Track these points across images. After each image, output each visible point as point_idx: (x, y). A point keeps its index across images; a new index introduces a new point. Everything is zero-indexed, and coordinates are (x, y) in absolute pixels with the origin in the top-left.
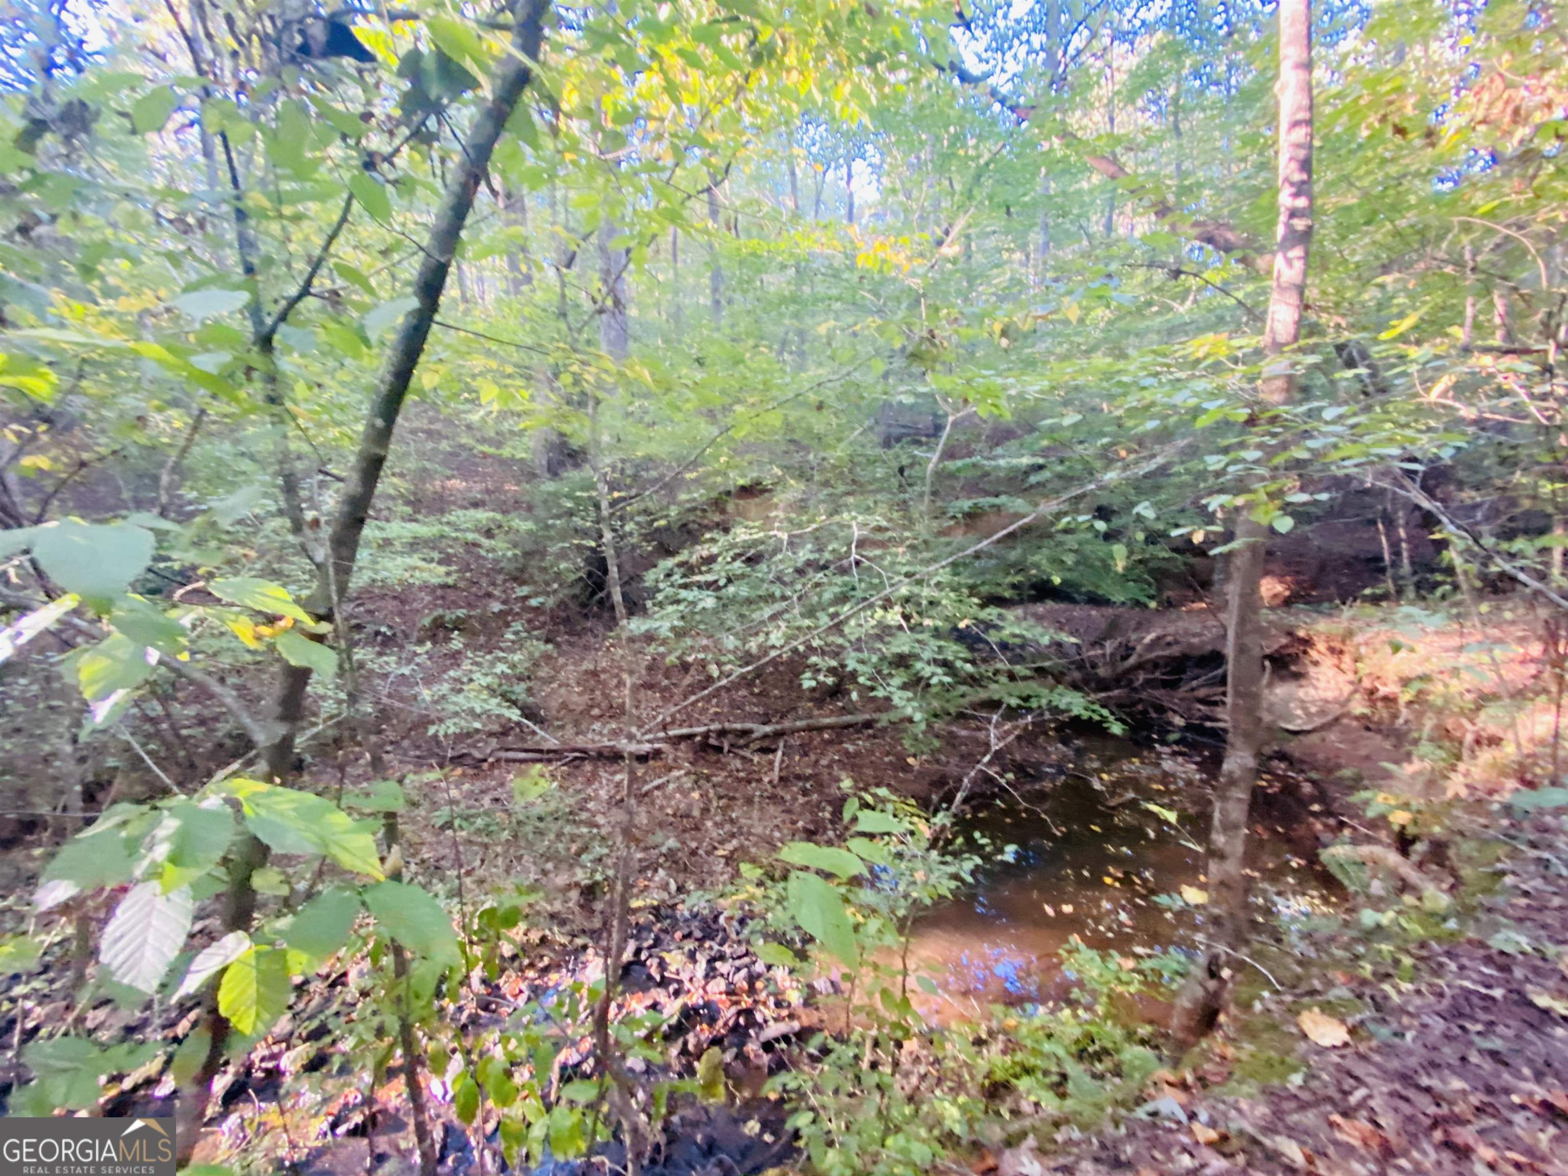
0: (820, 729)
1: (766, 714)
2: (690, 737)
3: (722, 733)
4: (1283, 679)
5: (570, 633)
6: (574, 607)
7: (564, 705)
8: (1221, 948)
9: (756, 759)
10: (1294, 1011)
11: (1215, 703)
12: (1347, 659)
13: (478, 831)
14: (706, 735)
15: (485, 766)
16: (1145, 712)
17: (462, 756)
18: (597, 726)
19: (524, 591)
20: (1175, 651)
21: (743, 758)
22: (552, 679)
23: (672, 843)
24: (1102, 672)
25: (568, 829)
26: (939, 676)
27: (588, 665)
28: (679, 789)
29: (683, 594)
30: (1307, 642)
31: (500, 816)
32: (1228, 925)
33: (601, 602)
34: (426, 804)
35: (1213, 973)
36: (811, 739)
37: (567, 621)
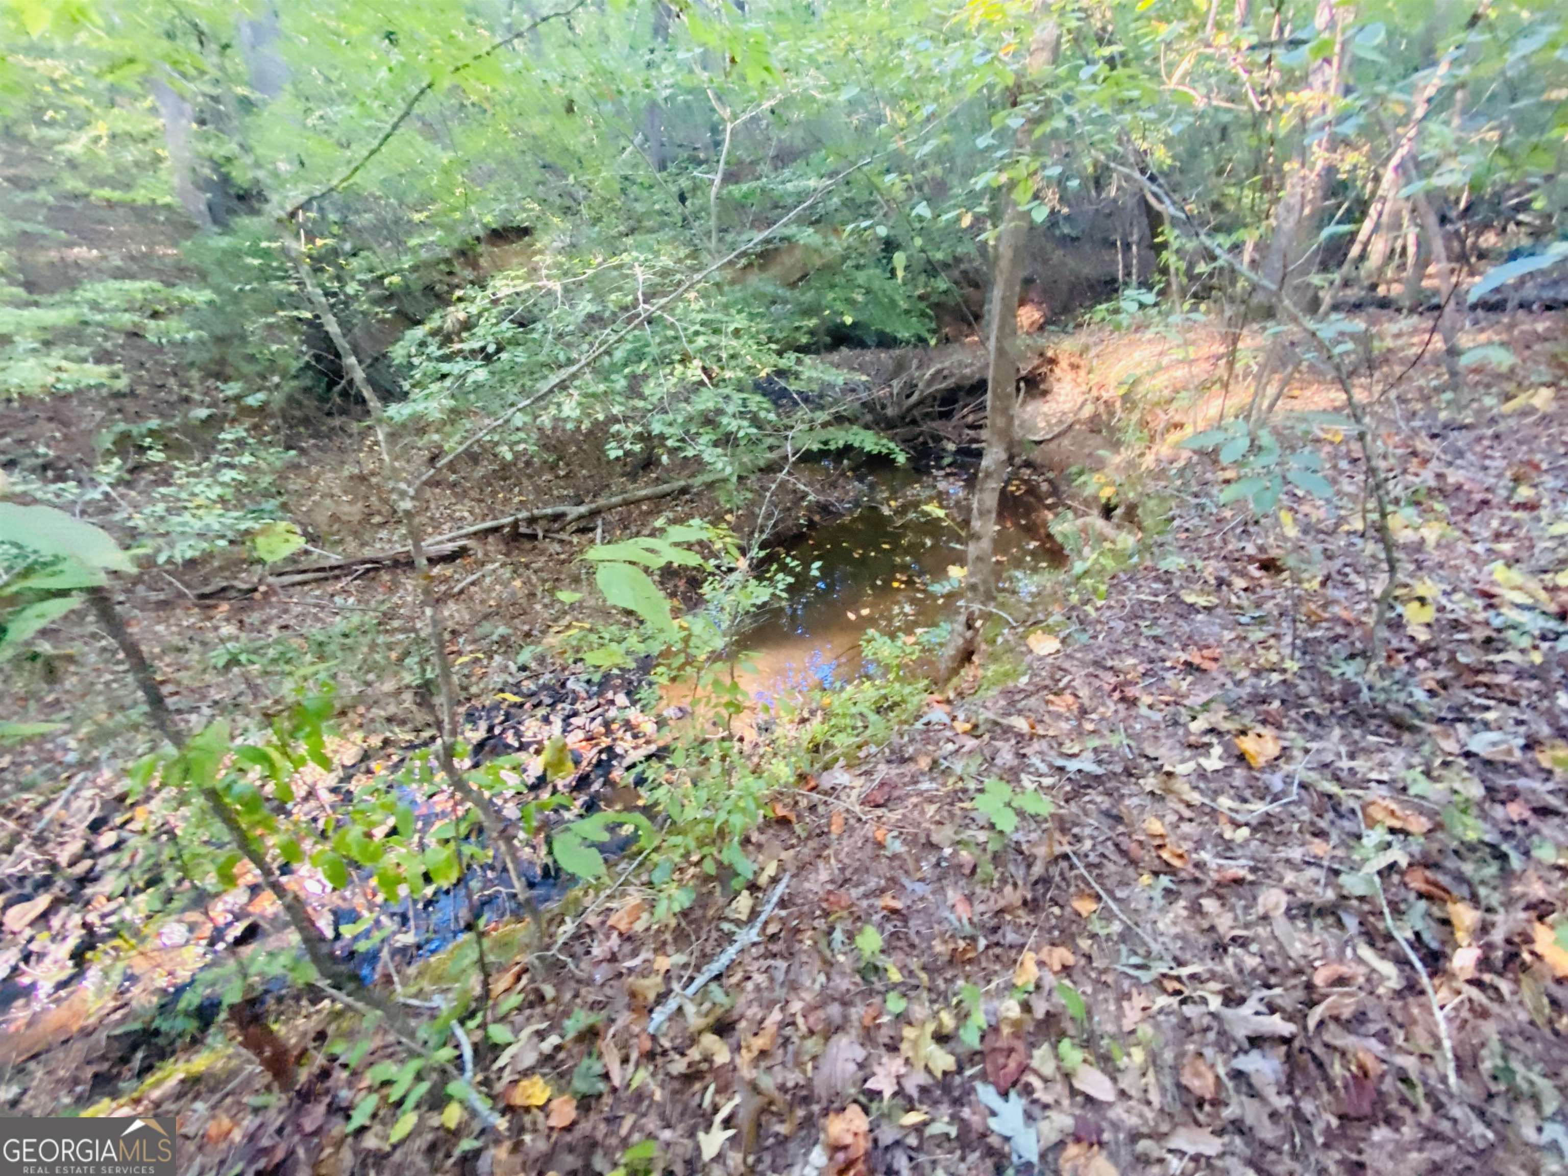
0: (638, 502)
1: (577, 496)
2: (496, 530)
3: (532, 520)
4: (1033, 397)
5: (317, 435)
6: (310, 404)
7: (335, 518)
8: (976, 607)
9: (575, 540)
10: (1023, 637)
11: (980, 427)
12: (1082, 373)
13: (274, 661)
14: (515, 525)
15: (257, 596)
16: (925, 443)
17: (224, 589)
18: (384, 534)
19: (233, 388)
20: (950, 383)
21: (561, 541)
22: (310, 492)
23: (502, 630)
24: (890, 412)
25: (381, 639)
26: (745, 429)
27: (350, 469)
28: (497, 581)
29: (445, 367)
30: (1053, 361)
31: (296, 642)
32: (982, 589)
33: (345, 394)
34: (196, 647)
35: (969, 626)
36: (630, 514)
37: (306, 421)
